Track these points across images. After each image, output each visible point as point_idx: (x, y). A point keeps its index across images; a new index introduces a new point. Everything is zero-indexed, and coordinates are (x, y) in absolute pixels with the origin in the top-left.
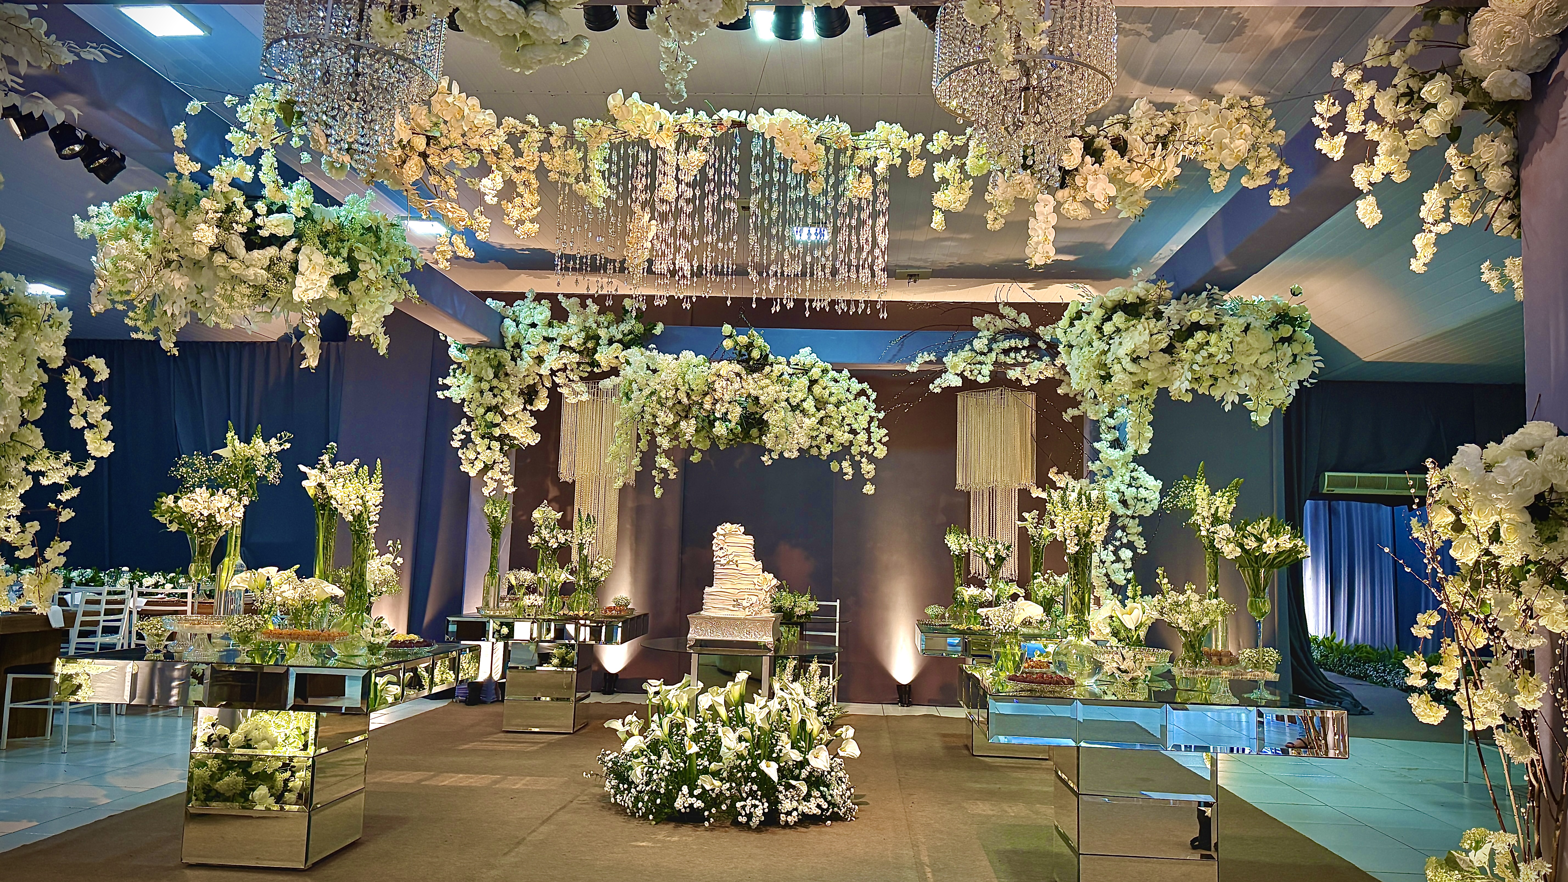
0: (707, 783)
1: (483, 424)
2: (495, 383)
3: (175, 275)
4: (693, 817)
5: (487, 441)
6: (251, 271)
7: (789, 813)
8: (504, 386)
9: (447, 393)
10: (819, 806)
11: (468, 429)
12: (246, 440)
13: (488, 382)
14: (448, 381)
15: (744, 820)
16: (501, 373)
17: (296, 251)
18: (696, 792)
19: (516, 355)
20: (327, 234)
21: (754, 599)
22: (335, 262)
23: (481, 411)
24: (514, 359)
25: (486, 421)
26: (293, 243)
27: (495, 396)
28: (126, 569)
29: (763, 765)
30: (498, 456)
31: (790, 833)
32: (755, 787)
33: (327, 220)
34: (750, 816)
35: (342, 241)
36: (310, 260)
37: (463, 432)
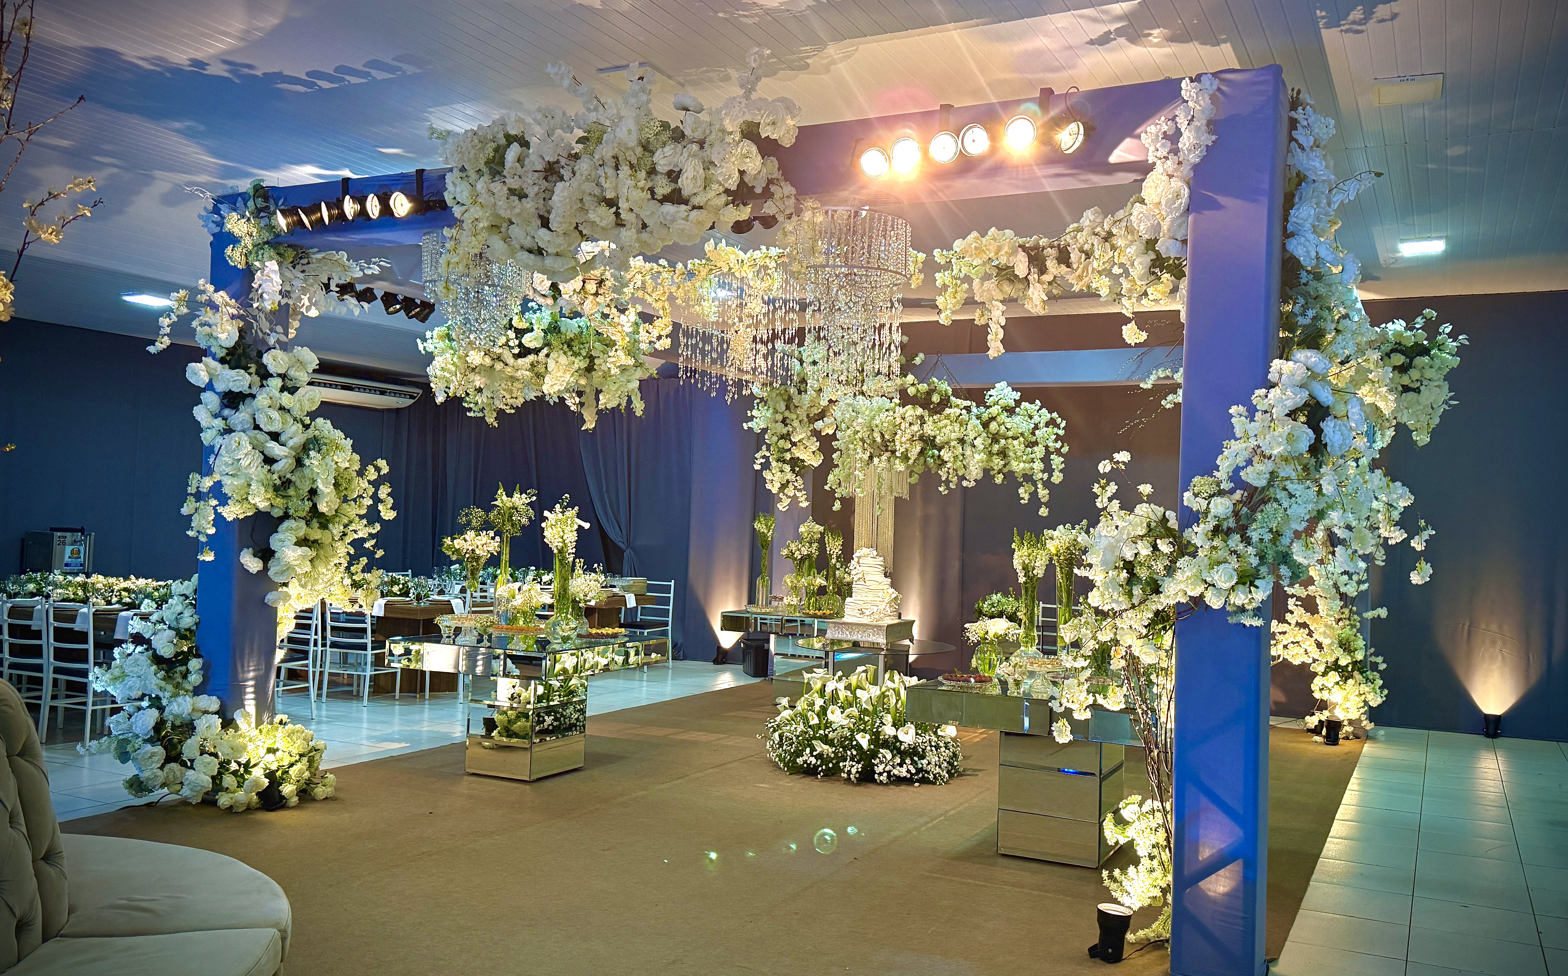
0: (821, 747)
1: (777, 450)
2: (787, 414)
3: (477, 377)
4: (810, 771)
5: (780, 464)
6: (519, 373)
7: (880, 774)
8: (794, 416)
9: (750, 424)
10: (908, 771)
11: (768, 454)
12: (510, 495)
13: (782, 413)
14: (755, 413)
15: (845, 775)
16: (792, 406)
17: (547, 356)
18: (815, 753)
19: (802, 389)
20: (572, 340)
21: (875, 608)
22: (576, 361)
23: (775, 439)
24: (800, 392)
25: (778, 447)
26: (545, 351)
27: (786, 425)
28: (533, 568)
29: (858, 737)
30: (790, 476)
31: (881, 788)
32: (854, 753)
33: (569, 330)
34: (849, 773)
35: (583, 344)
36: (557, 362)
37: (764, 457)
